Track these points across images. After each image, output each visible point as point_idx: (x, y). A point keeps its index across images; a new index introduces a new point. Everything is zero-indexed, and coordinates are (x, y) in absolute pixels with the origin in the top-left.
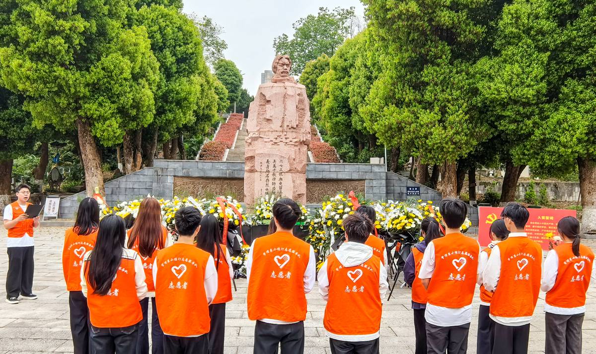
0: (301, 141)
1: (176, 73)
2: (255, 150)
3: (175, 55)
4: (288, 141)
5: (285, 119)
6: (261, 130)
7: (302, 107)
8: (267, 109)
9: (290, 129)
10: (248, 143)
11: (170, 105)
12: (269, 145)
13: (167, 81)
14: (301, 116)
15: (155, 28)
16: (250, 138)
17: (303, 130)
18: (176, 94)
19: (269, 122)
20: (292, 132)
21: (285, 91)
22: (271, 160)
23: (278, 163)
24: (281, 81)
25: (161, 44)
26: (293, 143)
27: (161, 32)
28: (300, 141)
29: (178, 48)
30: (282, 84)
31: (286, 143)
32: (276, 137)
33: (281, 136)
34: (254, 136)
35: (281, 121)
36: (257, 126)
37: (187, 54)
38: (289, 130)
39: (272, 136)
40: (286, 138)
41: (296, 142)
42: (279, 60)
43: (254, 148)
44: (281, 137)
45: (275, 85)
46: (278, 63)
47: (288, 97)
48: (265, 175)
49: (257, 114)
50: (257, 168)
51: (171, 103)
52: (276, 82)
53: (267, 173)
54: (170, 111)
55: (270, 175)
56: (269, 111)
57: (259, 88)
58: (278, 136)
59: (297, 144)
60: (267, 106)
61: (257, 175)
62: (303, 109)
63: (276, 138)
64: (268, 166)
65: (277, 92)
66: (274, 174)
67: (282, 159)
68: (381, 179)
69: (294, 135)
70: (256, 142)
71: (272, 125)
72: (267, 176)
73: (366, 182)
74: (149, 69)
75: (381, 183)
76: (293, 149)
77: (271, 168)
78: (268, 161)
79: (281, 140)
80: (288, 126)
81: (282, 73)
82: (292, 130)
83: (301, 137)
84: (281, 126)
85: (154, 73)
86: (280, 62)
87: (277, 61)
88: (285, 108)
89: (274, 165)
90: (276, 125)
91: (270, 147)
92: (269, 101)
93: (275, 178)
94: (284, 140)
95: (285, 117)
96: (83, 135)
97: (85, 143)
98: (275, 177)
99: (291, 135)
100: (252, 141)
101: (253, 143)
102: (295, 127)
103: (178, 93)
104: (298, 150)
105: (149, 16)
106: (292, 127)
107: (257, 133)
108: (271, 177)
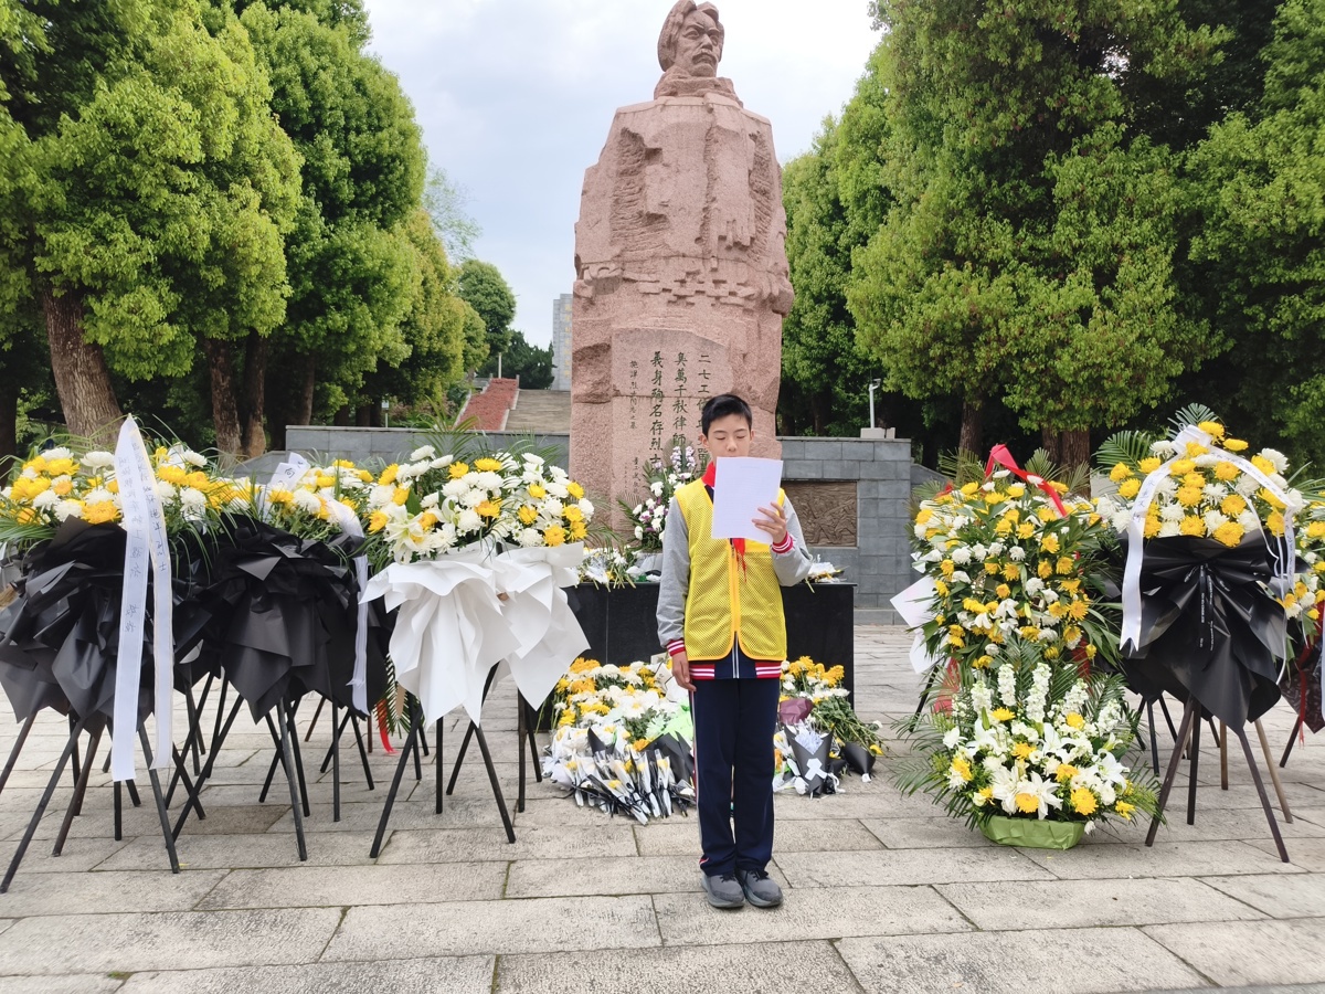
0: (765, 295)
1: (353, 204)
2: (608, 323)
3: (345, 153)
4: (723, 290)
5: (714, 214)
6: (628, 255)
7: (763, 185)
8: (647, 181)
9: (729, 248)
10: (583, 300)
11: (338, 292)
12: (659, 305)
13: (326, 224)
14: (763, 214)
15: (288, 70)
16: (588, 283)
17: (768, 263)
18: (354, 261)
19: (657, 225)
20: (737, 260)
21: (709, 118)
22: (670, 355)
23: (692, 365)
24: (691, 89)
25: (307, 119)
26: (741, 302)
27: (306, 85)
28: (761, 294)
29: (352, 137)
30: (699, 101)
31: (718, 298)
32: (683, 276)
33: (698, 273)
34: (604, 274)
35: (697, 218)
36: (612, 243)
37: (380, 158)
38: (724, 254)
39: (669, 275)
40: (716, 282)
41: (748, 298)
42: (685, 15)
43: (605, 317)
44: (699, 277)
45: (672, 100)
46: (681, 26)
47: (720, 138)
48: (645, 407)
49: (609, 202)
50: (621, 381)
51: (340, 285)
52: (673, 94)
53: (655, 401)
54: (339, 308)
55: (668, 406)
56: (656, 186)
57: (617, 116)
58: (688, 274)
59: (751, 305)
60: (649, 169)
61: (619, 407)
62: (764, 193)
63: (683, 282)
64: (658, 376)
65: (681, 119)
66: (678, 405)
67: (707, 350)
68: (899, 479)
69: (743, 273)
70: (611, 298)
71: (667, 236)
72: (656, 411)
73: (860, 486)
74: (267, 164)
75: (899, 491)
76: (738, 320)
77: (669, 384)
78: (657, 358)
79: (700, 287)
80: (722, 238)
81: (696, 59)
82: (735, 253)
83: (764, 283)
84: (698, 240)
85: (284, 178)
86: (690, 21)
87: (679, 18)
88: (712, 178)
89: (680, 372)
90: (680, 235)
91: (663, 309)
92: (653, 154)
93: (683, 419)
94: (709, 287)
95: (714, 205)
96: (65, 345)
97: (71, 373)
98: (682, 413)
99: (733, 273)
100: (597, 291)
101: (599, 300)
102: (746, 242)
103: (356, 260)
104: (753, 327)
105: (271, 34)
106: (736, 244)
107: (613, 266)
108: (669, 415)
